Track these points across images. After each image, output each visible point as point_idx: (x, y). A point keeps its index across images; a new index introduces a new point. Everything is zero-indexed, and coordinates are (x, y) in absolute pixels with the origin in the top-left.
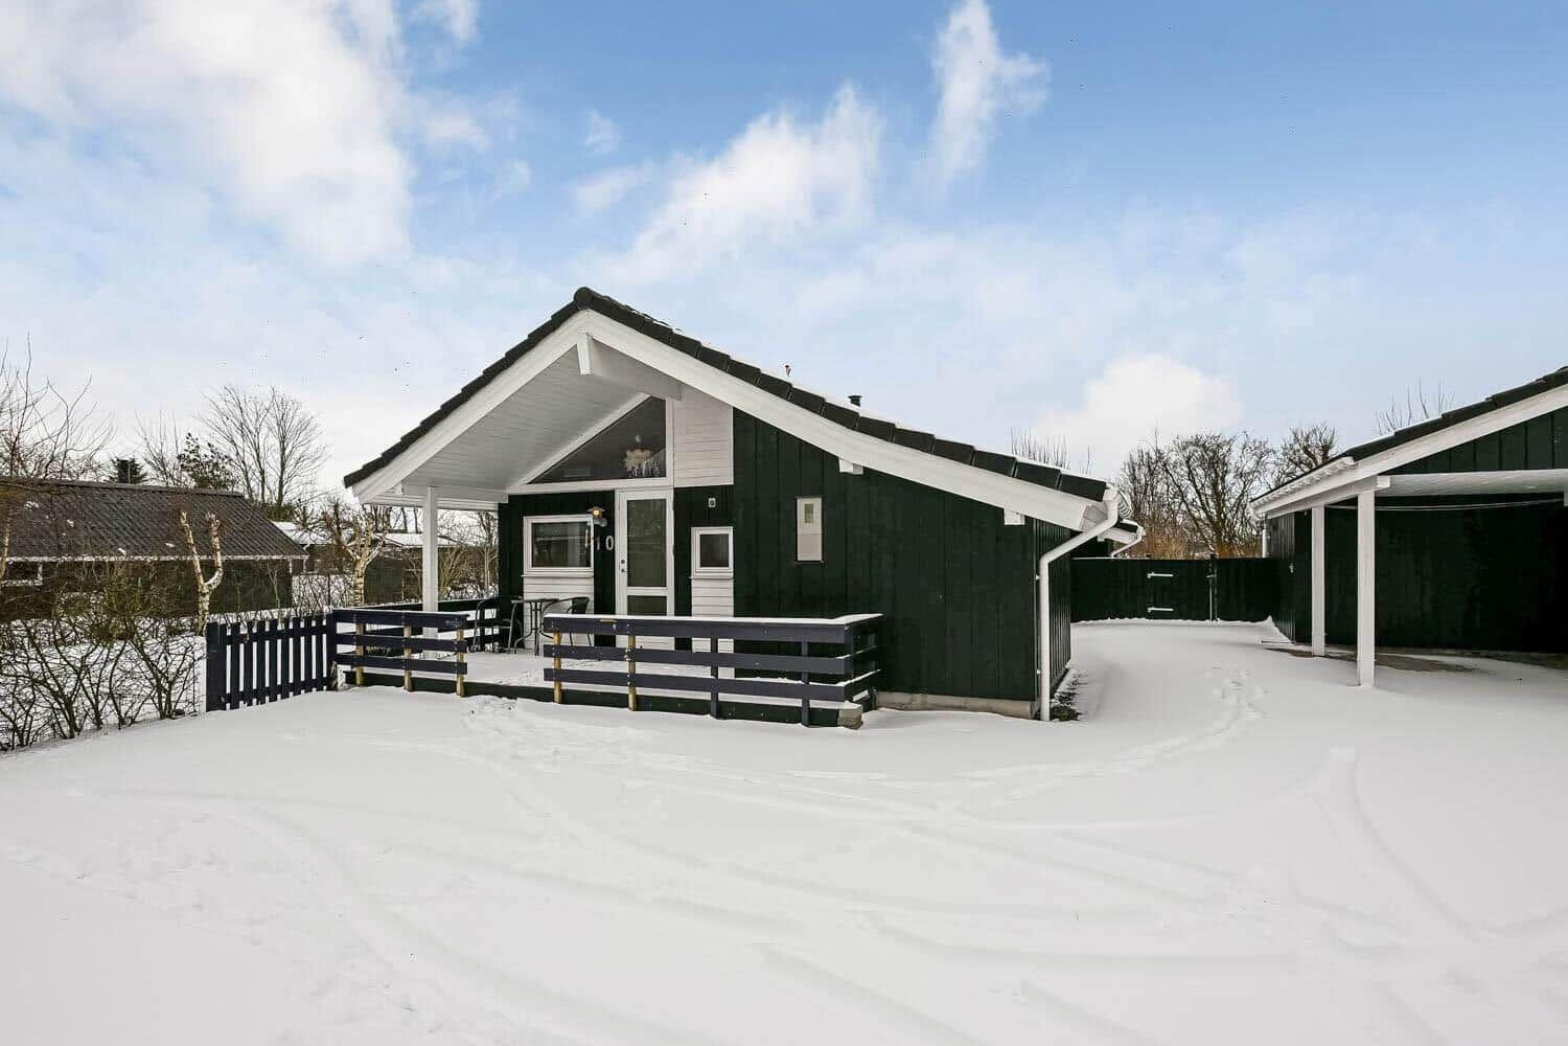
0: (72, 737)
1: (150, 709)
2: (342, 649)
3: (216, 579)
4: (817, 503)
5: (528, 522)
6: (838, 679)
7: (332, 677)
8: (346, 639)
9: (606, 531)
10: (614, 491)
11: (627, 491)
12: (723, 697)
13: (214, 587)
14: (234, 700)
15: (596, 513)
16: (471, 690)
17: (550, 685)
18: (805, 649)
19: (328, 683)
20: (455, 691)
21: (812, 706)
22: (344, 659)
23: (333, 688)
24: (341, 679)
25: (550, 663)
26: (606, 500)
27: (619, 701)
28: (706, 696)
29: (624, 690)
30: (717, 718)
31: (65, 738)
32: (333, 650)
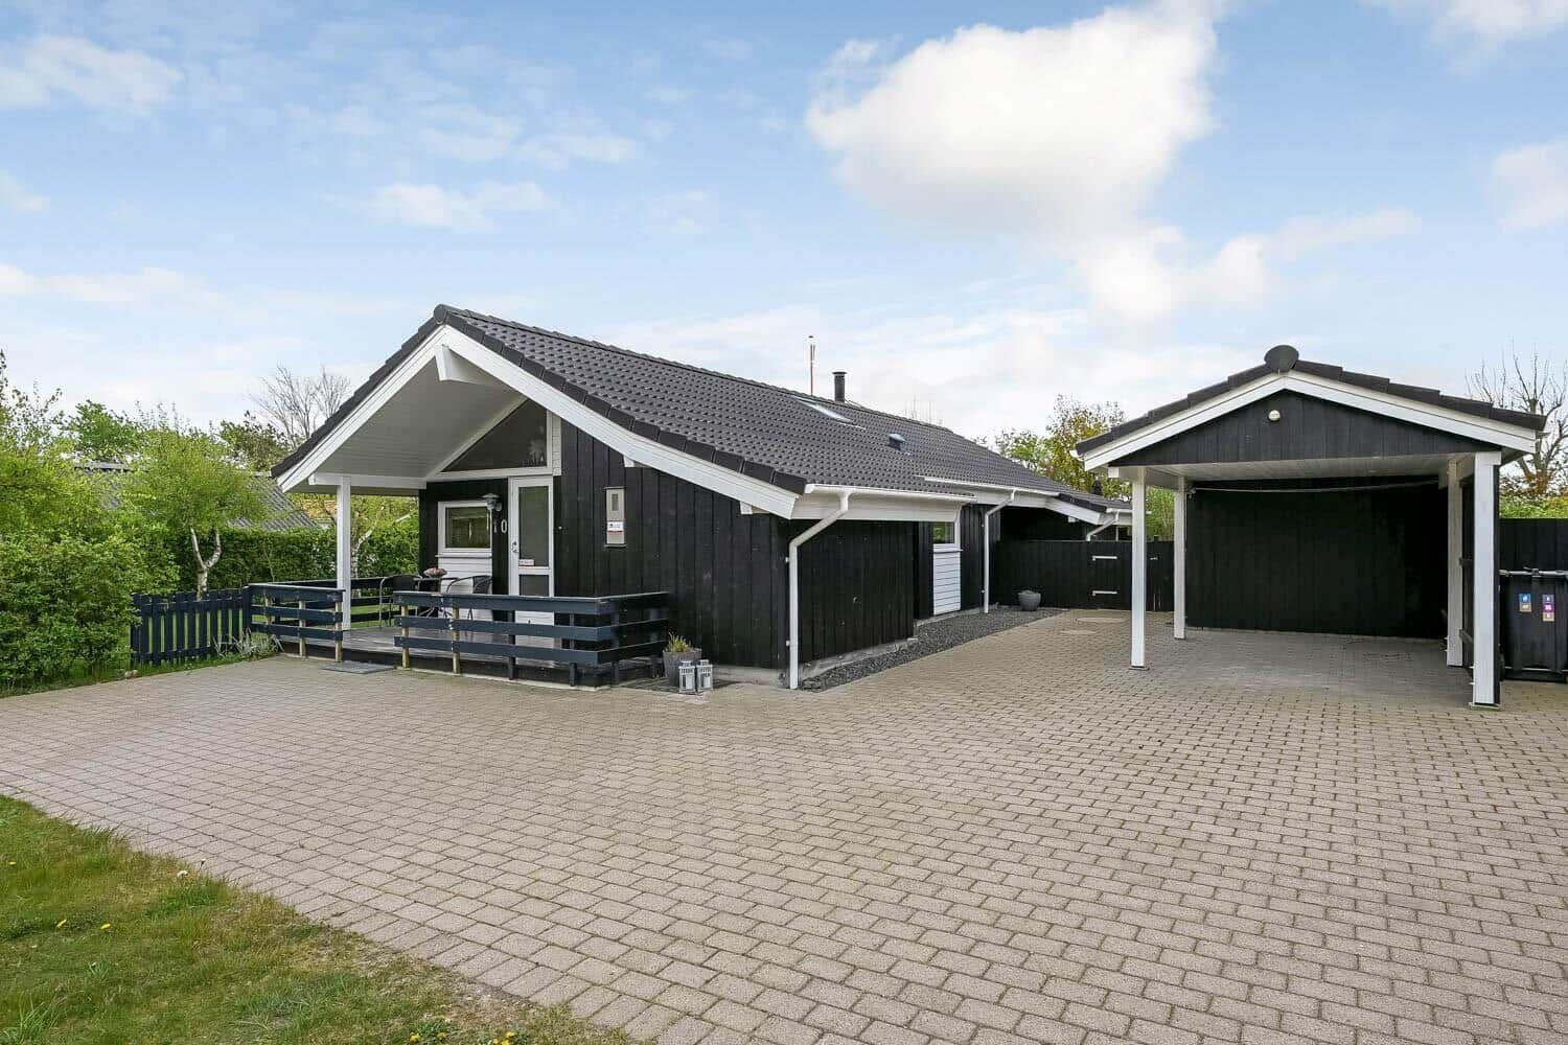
2: (257, 619)
3: (213, 559)
4: (621, 493)
5: (442, 507)
8: (259, 611)
9: (501, 515)
10: (507, 479)
11: (519, 479)
14: (156, 659)
15: (490, 498)
16: (347, 655)
17: (401, 651)
18: (572, 620)
20: (335, 655)
22: (257, 627)
25: (399, 634)
26: (500, 488)
28: (504, 661)
29: (449, 655)
32: (247, 619)
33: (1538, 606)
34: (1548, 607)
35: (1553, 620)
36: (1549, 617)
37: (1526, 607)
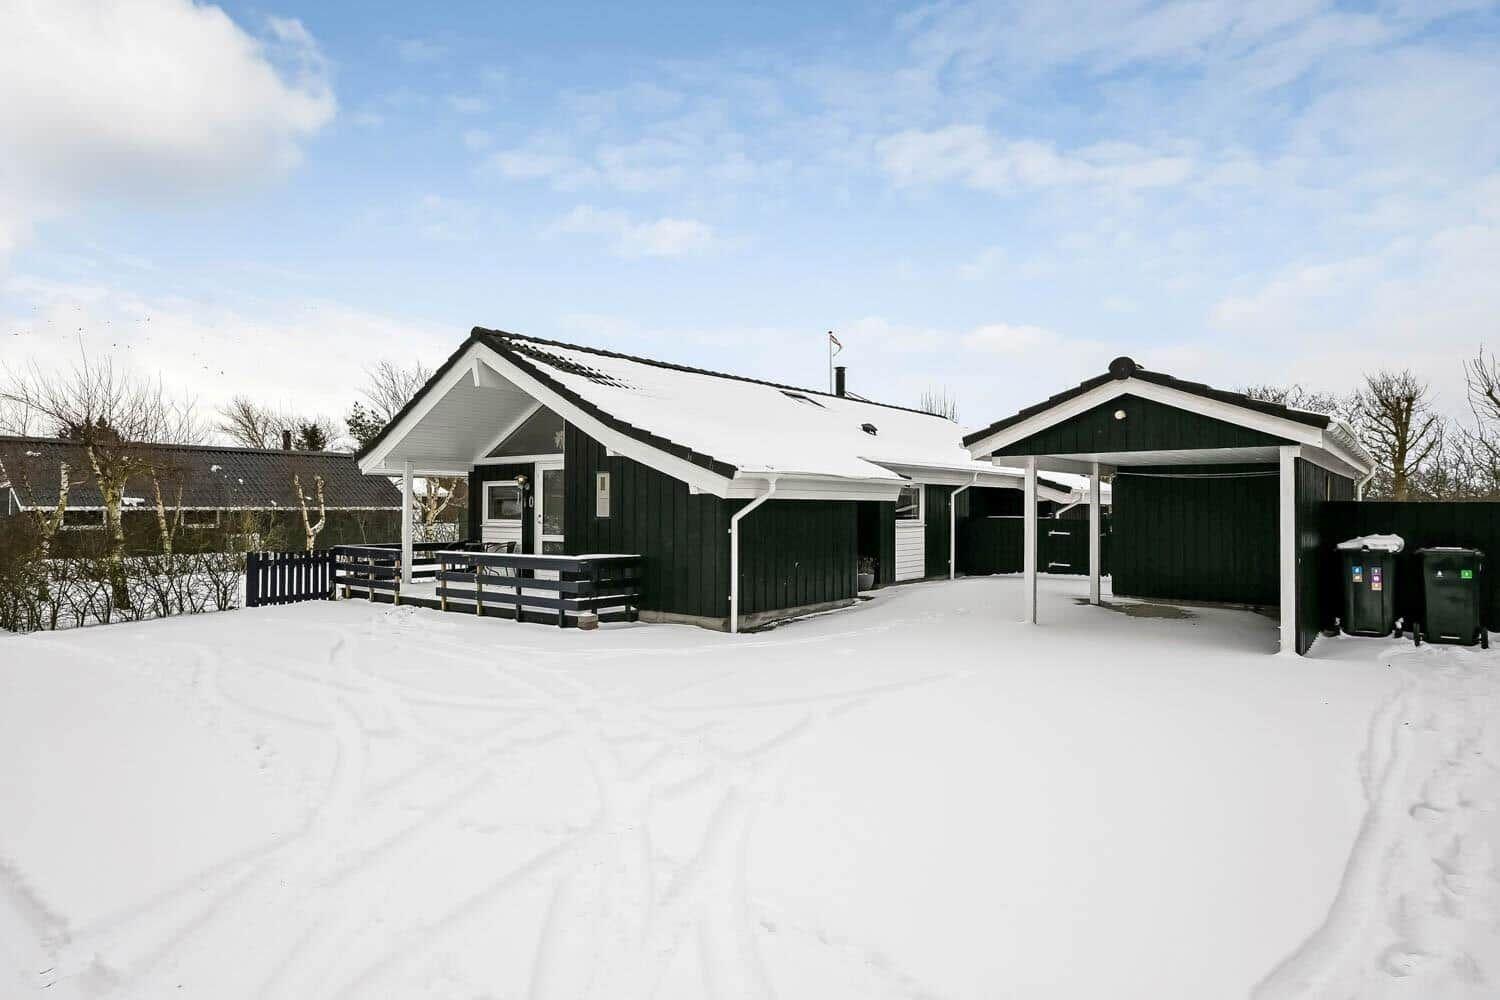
0: (165, 616)
1: (211, 605)
2: (340, 573)
3: (319, 526)
4: (607, 476)
5: (486, 485)
6: (576, 596)
7: (333, 589)
8: (341, 566)
9: (529, 493)
10: (534, 464)
11: (541, 464)
12: (525, 608)
13: (318, 531)
14: (265, 601)
15: (521, 479)
16: (402, 601)
17: (439, 598)
19: (328, 595)
20: (393, 602)
21: (566, 614)
22: (341, 580)
23: (333, 599)
24: (339, 593)
25: (439, 585)
26: (528, 470)
27: (471, 610)
28: (513, 607)
29: (474, 602)
30: (519, 621)
31: (161, 616)
32: (332, 574)
33: (1368, 579)
34: (1376, 579)
35: (1380, 589)
36: (1376, 587)
37: (1358, 578)
